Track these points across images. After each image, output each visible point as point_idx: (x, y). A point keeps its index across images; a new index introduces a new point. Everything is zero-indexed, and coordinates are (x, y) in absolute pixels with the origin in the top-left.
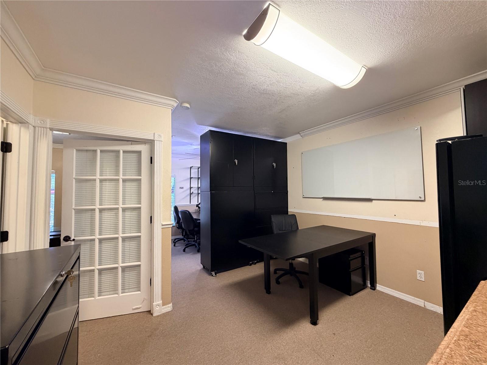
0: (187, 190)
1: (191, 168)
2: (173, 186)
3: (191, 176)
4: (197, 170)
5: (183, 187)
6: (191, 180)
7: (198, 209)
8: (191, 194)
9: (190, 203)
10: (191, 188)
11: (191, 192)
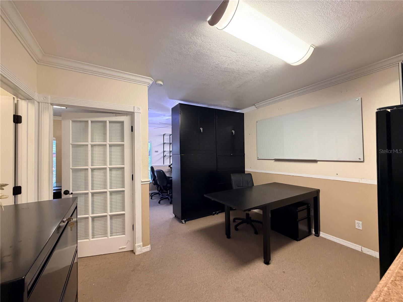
0: (161, 153)
1: (164, 135)
2: (150, 150)
3: (164, 142)
4: (169, 137)
5: (157, 151)
6: (164, 145)
9: (164, 164)
11: (164, 155)
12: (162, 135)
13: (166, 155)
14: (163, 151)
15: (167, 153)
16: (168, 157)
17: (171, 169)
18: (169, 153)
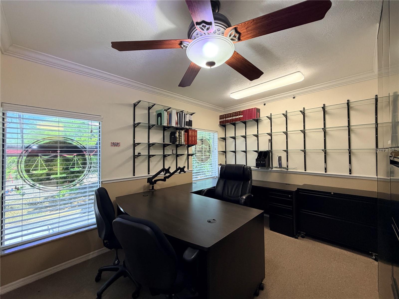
0: (128, 148)
1: (135, 105)
2: (97, 144)
3: (134, 121)
4: (147, 112)
5: (118, 143)
6: (136, 129)
7: (149, 186)
8: (135, 157)
9: (134, 175)
10: (135, 145)
11: (136, 154)
12: (130, 105)
13: (142, 154)
14: (132, 142)
15: (142, 149)
16: (144, 157)
17: (151, 186)
18: (147, 148)
